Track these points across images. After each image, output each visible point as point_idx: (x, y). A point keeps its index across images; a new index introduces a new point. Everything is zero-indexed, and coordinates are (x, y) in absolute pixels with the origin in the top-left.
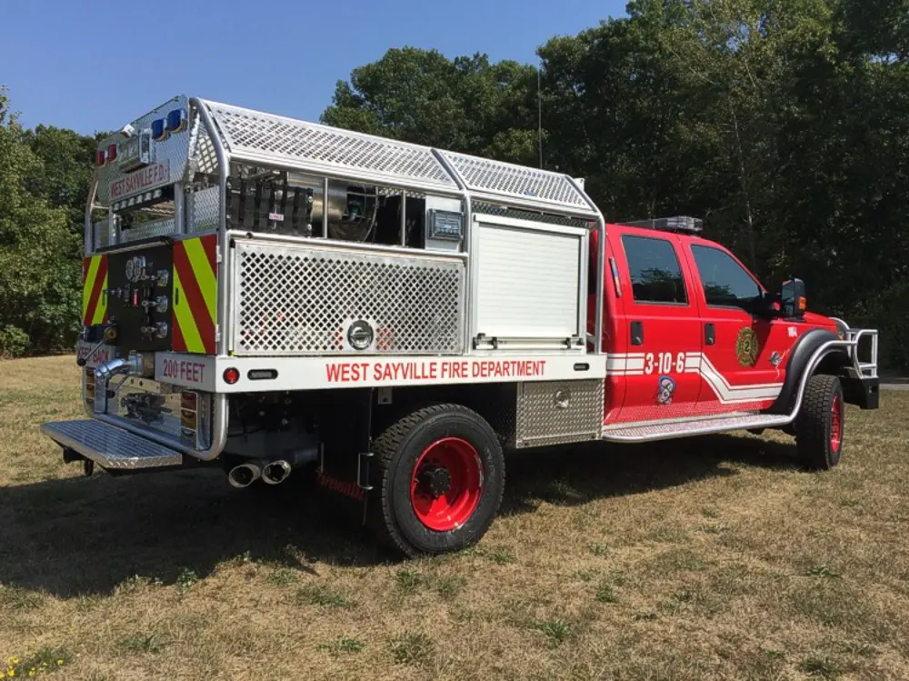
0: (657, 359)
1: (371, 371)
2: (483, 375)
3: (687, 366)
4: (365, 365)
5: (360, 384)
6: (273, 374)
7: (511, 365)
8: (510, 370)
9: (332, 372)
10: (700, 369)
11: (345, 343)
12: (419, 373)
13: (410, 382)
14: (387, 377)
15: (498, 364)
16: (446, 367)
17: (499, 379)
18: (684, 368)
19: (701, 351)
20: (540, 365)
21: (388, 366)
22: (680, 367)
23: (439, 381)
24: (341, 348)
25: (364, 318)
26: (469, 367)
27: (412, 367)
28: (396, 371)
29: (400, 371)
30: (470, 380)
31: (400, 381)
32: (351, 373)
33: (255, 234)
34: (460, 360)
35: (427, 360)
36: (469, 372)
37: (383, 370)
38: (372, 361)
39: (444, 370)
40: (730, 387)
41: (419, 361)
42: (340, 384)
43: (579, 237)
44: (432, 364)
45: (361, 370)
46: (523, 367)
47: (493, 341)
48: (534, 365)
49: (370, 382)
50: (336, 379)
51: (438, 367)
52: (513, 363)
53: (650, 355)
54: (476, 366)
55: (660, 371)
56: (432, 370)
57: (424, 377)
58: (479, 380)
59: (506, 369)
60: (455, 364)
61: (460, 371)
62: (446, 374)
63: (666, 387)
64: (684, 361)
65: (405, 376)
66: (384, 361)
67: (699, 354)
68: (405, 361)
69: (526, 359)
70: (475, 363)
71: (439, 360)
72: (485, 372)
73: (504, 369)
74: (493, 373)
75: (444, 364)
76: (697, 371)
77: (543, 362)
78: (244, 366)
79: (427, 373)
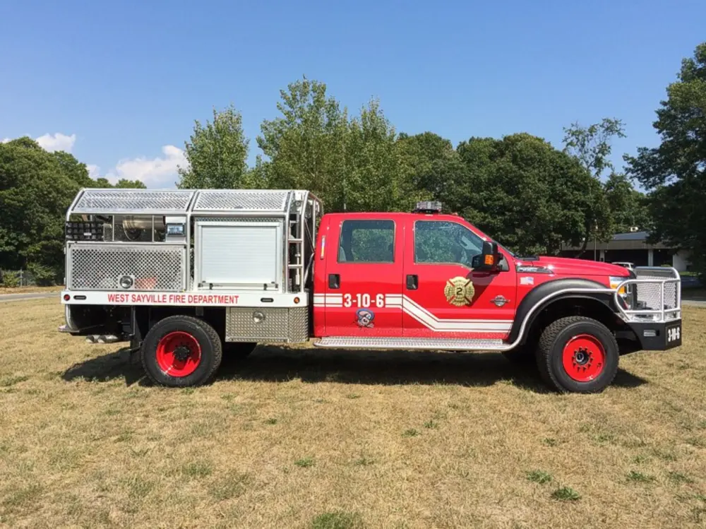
0: (354, 297)
1: (130, 298)
2: (195, 302)
3: (387, 303)
4: (127, 295)
5: (125, 303)
6: (84, 298)
7: (214, 299)
8: (213, 300)
9: (111, 298)
10: (402, 306)
11: (119, 285)
12: (156, 299)
13: (151, 303)
14: (139, 301)
15: (205, 297)
16: (173, 297)
17: (205, 304)
18: (385, 304)
19: (402, 293)
20: (235, 299)
21: (139, 296)
22: (380, 303)
23: (168, 303)
24: (117, 287)
25: (128, 275)
26: (187, 298)
27: (153, 297)
28: (143, 298)
29: (146, 299)
30: (187, 304)
31: (145, 303)
32: (120, 299)
33: (78, 242)
34: (180, 294)
35: (161, 294)
36: (186, 300)
37: (136, 298)
38: (131, 294)
39: (170, 299)
40: (439, 320)
41: (156, 294)
42: (115, 303)
43: (275, 227)
44: (164, 296)
45: (125, 297)
46: (221, 299)
47: (211, 285)
48: (230, 298)
49: (130, 302)
50: (113, 300)
51: (168, 297)
52: (215, 296)
53: (348, 296)
54: (190, 298)
55: (359, 305)
56: (164, 299)
57: (159, 302)
58: (193, 304)
59: (211, 300)
60: (177, 296)
61: (180, 300)
62: (172, 301)
63: (365, 316)
64: (384, 300)
65: (148, 301)
66: (137, 294)
67: (401, 295)
68: (148, 294)
69: (224, 295)
70: (189, 296)
71: (168, 294)
72: (197, 300)
73: (210, 299)
74: (201, 301)
75: (171, 296)
76: (401, 307)
77: (237, 297)
78: (72, 294)
79: (161, 299)
